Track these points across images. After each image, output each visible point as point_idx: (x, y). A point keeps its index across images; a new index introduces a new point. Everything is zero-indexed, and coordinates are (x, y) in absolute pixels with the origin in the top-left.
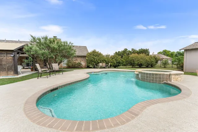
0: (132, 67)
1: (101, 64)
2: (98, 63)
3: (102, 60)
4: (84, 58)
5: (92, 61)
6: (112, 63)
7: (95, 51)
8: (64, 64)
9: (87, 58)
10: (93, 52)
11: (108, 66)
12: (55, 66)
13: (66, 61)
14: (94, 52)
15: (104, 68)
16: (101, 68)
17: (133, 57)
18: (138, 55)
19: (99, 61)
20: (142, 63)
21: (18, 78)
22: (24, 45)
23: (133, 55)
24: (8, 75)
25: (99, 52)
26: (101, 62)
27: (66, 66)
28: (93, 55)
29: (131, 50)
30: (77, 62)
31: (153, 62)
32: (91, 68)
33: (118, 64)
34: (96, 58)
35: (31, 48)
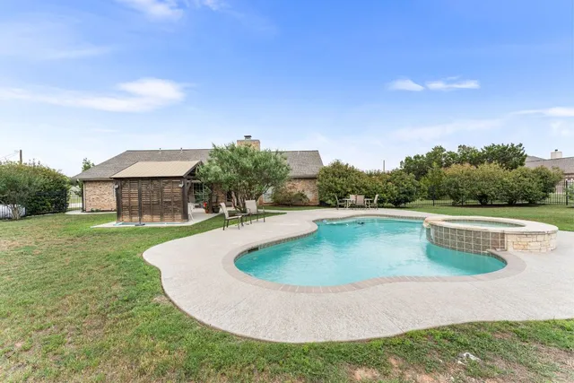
0: (454, 205)
1: (352, 198)
2: (346, 195)
3: (357, 187)
4: (313, 182)
5: (330, 189)
6: (386, 192)
7: (338, 163)
8: (266, 198)
9: (318, 183)
10: (334, 166)
11: (371, 202)
12: (251, 206)
13: (270, 191)
14: (337, 165)
15: (362, 207)
16: (353, 206)
17: (454, 176)
18: (473, 168)
19: (349, 190)
20: (486, 192)
21: (187, 227)
22: (197, 165)
23: (455, 169)
24: (174, 221)
25: (350, 165)
26: (353, 192)
27: (270, 200)
28: (334, 174)
29: (456, 150)
30: (295, 192)
31: (529, 188)
32: (329, 206)
33: (402, 196)
34: (340, 181)
35: (208, 170)
